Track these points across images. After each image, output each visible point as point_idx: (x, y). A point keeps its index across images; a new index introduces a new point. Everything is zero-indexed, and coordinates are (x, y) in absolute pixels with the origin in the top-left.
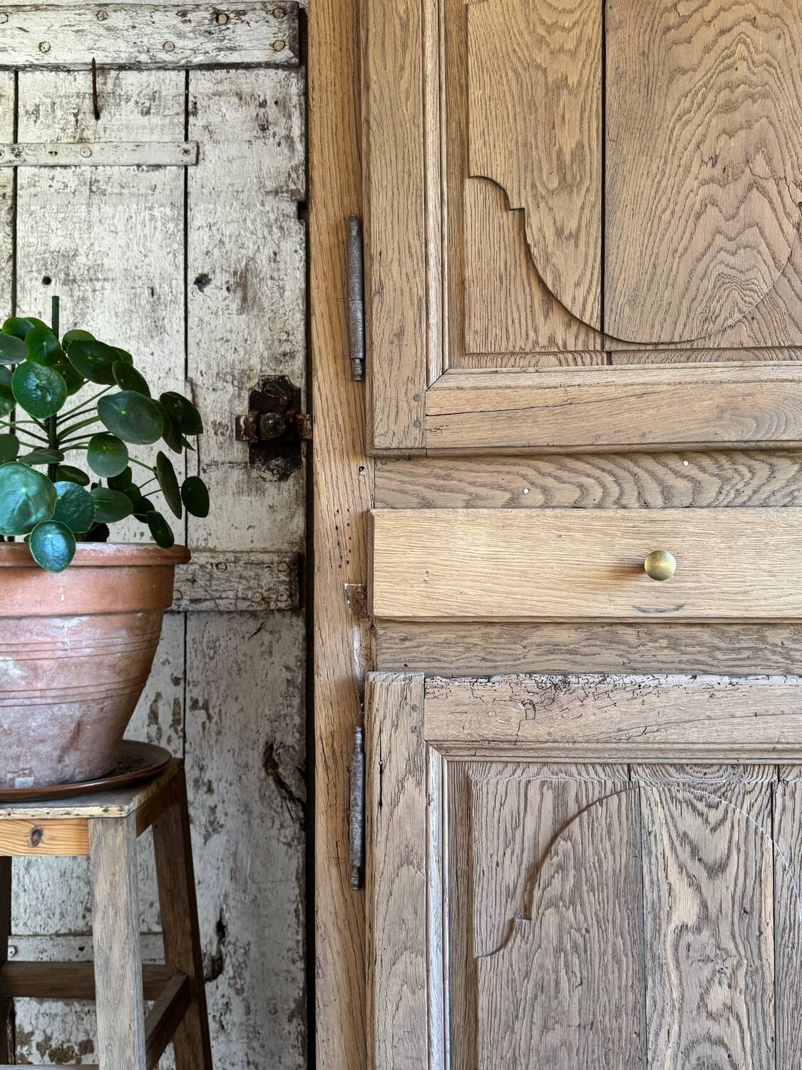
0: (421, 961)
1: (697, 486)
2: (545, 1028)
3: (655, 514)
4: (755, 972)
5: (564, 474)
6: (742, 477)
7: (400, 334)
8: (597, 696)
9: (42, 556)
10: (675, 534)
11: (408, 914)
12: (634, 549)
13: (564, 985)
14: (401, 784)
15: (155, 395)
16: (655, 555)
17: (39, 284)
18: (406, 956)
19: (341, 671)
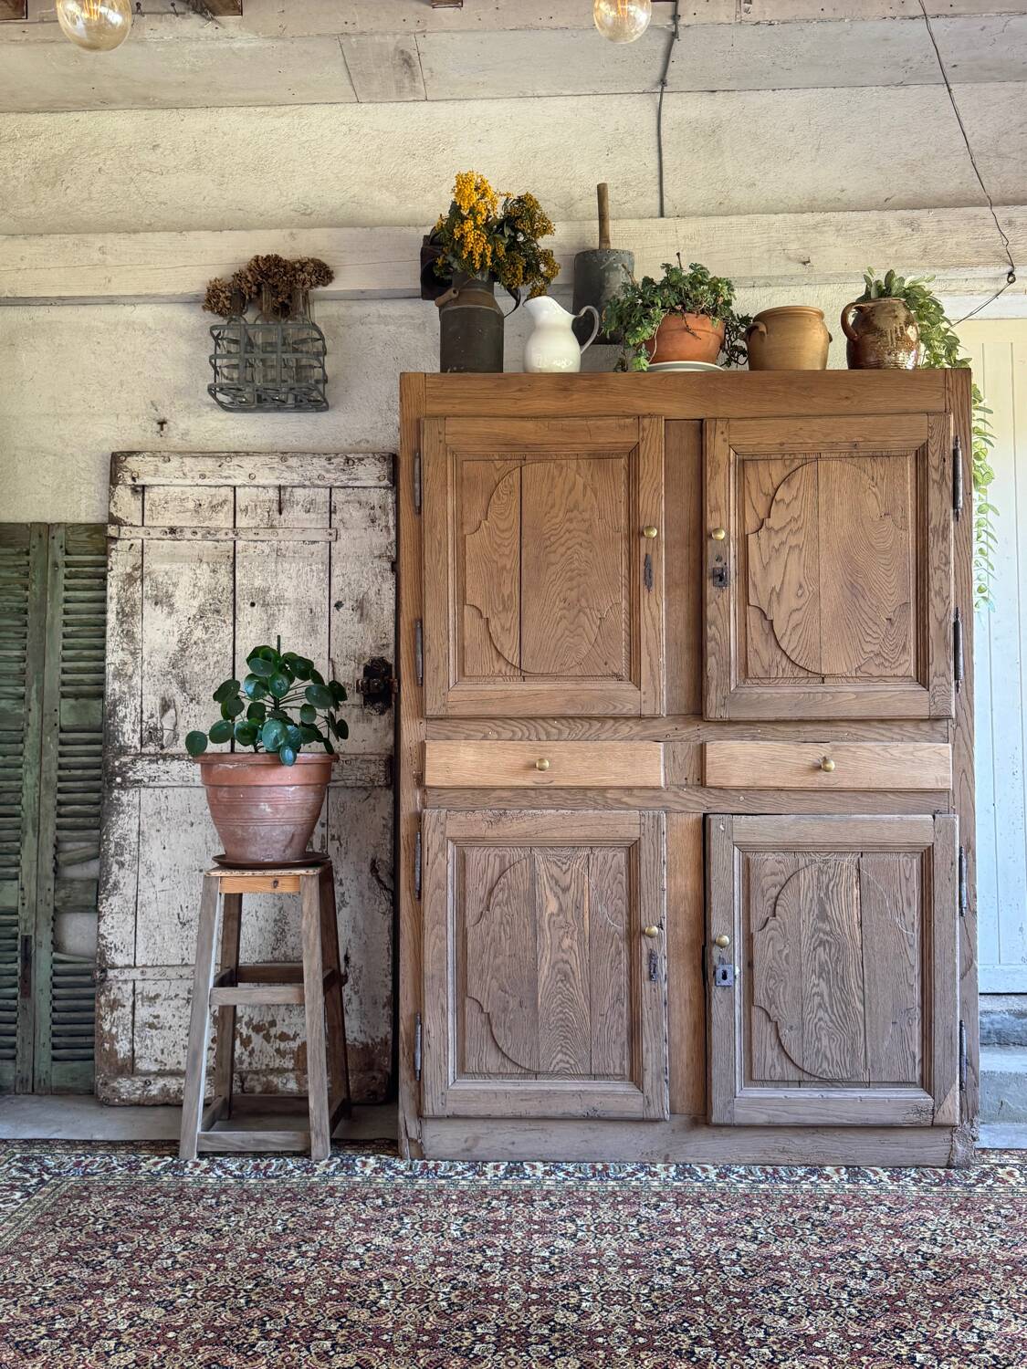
0: (444, 928)
1: (560, 732)
2: (495, 957)
3: (541, 743)
4: (581, 932)
5: (506, 726)
6: (578, 728)
7: (437, 668)
8: (517, 819)
9: (284, 760)
10: (550, 752)
11: (439, 909)
12: (532, 757)
13: (503, 938)
14: (436, 855)
15: (327, 684)
16: (541, 760)
17: (248, 606)
18: (437, 927)
19: (412, 810)
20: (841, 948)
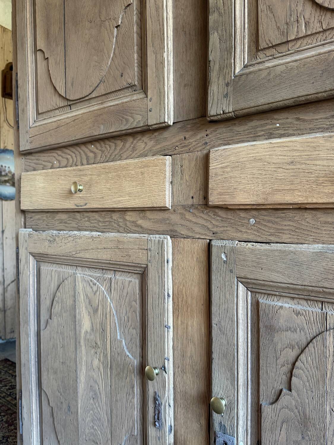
1: (95, 155)
2: (55, 360)
5: (63, 155)
6: (107, 149)
8: (65, 239)
10: (87, 175)
13: (59, 346)
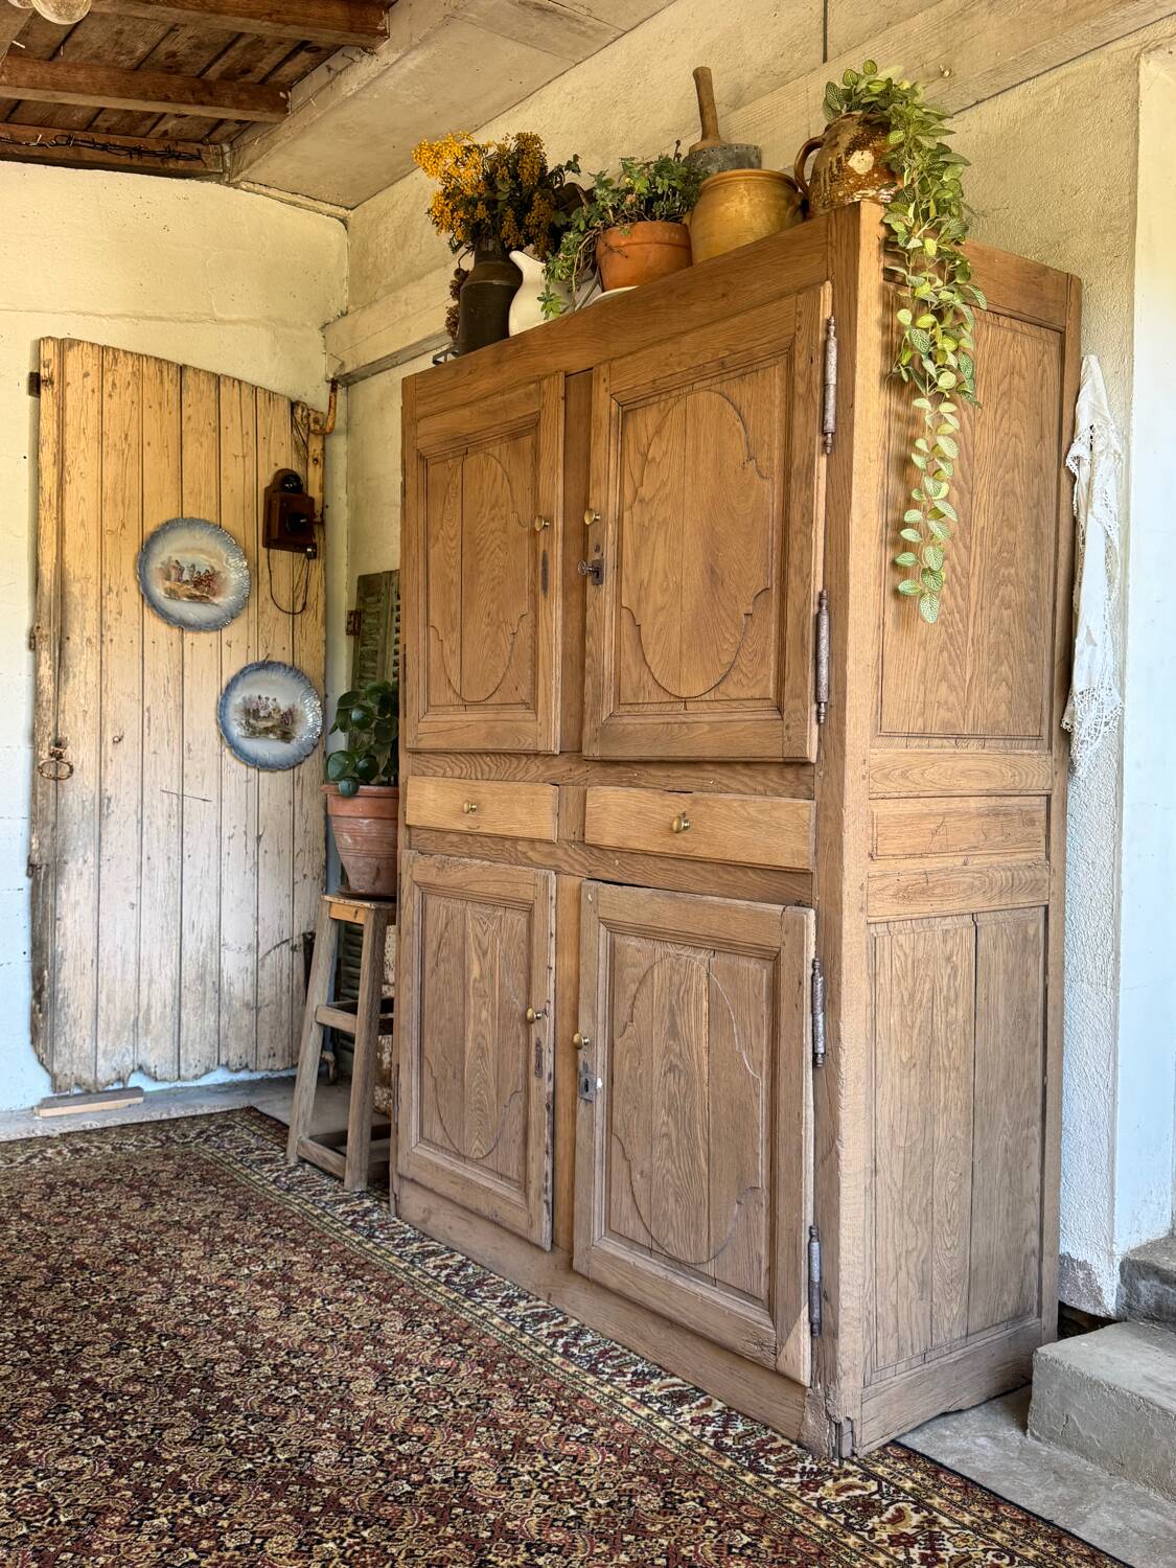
0: (410, 978)
1: (490, 770)
2: (440, 1018)
3: (478, 783)
5: (457, 763)
6: (503, 767)
7: (412, 697)
8: (455, 867)
10: (479, 792)
11: (407, 957)
13: (445, 999)
14: (407, 899)
18: (407, 975)
20: (690, 1083)
